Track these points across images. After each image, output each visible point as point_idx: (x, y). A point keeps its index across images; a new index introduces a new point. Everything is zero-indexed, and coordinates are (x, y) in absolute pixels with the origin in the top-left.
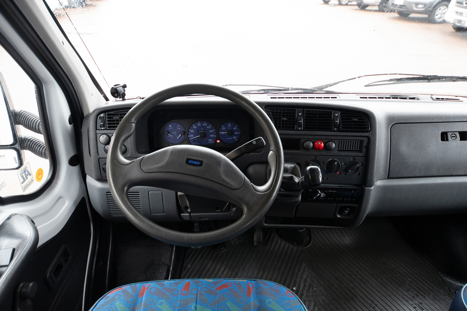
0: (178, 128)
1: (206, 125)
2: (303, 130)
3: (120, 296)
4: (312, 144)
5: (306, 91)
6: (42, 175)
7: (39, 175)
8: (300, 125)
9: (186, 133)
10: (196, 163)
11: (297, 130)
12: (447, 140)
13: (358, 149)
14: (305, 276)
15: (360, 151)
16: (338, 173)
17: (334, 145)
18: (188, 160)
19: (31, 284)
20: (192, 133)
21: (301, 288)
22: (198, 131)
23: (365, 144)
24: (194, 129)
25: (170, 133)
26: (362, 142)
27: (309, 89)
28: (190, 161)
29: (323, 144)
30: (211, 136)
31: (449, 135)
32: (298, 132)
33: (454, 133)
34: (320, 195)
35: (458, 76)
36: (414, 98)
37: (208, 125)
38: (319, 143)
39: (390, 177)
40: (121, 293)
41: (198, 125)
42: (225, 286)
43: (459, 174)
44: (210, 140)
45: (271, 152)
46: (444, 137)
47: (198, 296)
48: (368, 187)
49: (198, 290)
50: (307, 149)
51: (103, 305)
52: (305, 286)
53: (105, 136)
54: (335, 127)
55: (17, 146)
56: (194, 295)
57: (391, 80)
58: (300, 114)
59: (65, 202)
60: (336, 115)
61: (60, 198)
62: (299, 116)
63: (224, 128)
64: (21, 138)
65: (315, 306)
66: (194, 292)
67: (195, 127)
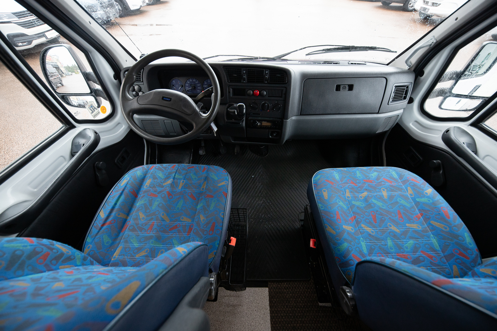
0: (179, 82)
1: (195, 81)
2: (247, 83)
3: (140, 169)
4: (252, 92)
5: (269, 59)
6: (105, 110)
7: (103, 110)
8: (244, 80)
9: (184, 86)
10: (167, 99)
11: (242, 83)
12: (340, 90)
13: (280, 96)
14: (260, 171)
15: (281, 97)
16: (268, 111)
17: (265, 93)
18: (163, 98)
19: (101, 163)
20: (187, 86)
21: (257, 176)
22: (191, 85)
23: (284, 92)
24: (188, 84)
25: (175, 86)
26: (282, 90)
27: (270, 58)
28: (164, 98)
29: (258, 92)
30: (199, 88)
31: (341, 87)
32: (243, 84)
33: (344, 85)
34: (258, 124)
35: (368, 46)
36: (337, 63)
37: (196, 81)
38: (256, 92)
39: (301, 114)
40: (141, 168)
41: (191, 81)
42: (193, 167)
43: (345, 113)
44: (198, 91)
45: (213, 94)
46: (338, 88)
47: (178, 170)
48: (285, 119)
49: (178, 168)
50: (249, 95)
51: (131, 173)
52: (259, 175)
53: (137, 86)
54: (266, 81)
55: (93, 94)
56: (175, 170)
57: (323, 50)
58: (244, 72)
59: (122, 126)
60: (267, 72)
61: (119, 123)
62: (244, 73)
63: (206, 83)
64: (95, 89)
65: (261, 184)
66: (176, 169)
67: (189, 82)
